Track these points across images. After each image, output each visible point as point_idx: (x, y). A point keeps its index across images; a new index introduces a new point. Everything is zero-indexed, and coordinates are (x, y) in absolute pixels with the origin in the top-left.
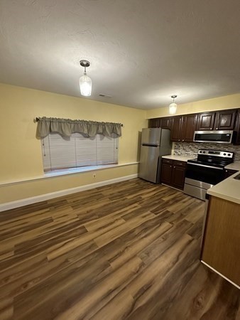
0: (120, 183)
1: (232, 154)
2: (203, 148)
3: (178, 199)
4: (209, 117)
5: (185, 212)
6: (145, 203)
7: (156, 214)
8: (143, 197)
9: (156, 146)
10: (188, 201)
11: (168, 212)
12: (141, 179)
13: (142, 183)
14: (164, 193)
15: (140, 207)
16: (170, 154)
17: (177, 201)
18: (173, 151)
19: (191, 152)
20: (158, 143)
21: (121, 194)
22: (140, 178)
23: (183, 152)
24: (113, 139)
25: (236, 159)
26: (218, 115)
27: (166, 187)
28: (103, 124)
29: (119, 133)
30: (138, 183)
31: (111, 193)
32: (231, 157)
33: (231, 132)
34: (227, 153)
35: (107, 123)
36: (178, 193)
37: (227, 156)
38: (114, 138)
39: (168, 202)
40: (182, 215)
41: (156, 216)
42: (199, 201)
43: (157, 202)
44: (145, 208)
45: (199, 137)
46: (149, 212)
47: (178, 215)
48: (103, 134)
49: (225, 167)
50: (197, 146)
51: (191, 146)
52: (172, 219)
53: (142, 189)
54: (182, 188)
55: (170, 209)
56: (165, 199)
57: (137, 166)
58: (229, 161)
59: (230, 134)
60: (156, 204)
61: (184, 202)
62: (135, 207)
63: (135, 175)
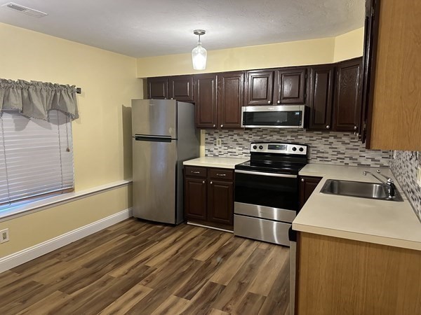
0: (84, 240)
1: (305, 148)
2: (258, 138)
3: (226, 250)
4: (264, 80)
5: (246, 277)
6: (159, 277)
7: (189, 298)
8: (151, 264)
9: (168, 140)
10: (246, 251)
11: (213, 285)
12: (140, 220)
13: (144, 230)
14: (198, 244)
15: (148, 290)
16: (197, 156)
17: (225, 257)
18: (203, 148)
19: (237, 150)
20: (171, 132)
21: (95, 271)
22: (136, 219)
23: (223, 149)
24: (54, 127)
25: (311, 156)
26: (278, 76)
27: (197, 230)
28: (23, 86)
29: (71, 111)
30: (131, 232)
31: (62, 273)
32: (304, 153)
33: (302, 108)
34: (298, 147)
35: (35, 84)
36: (225, 237)
37: (297, 152)
38: (58, 123)
39: (208, 262)
40: (241, 284)
41: (190, 302)
42: (264, 246)
43: (185, 268)
44: (161, 291)
45: (250, 117)
46: (173, 298)
47: (235, 288)
48: (24, 112)
49: (301, 173)
50: (246, 137)
51: (235, 137)
52: (225, 299)
53: (145, 244)
54: (230, 225)
55: (216, 277)
56: (202, 257)
57: (125, 189)
58: (301, 161)
59: (301, 112)
60: (183, 275)
61: (240, 255)
62: (137, 295)
63: (122, 214)
